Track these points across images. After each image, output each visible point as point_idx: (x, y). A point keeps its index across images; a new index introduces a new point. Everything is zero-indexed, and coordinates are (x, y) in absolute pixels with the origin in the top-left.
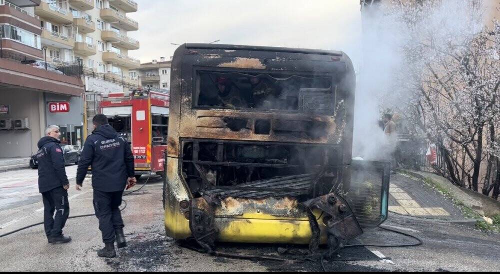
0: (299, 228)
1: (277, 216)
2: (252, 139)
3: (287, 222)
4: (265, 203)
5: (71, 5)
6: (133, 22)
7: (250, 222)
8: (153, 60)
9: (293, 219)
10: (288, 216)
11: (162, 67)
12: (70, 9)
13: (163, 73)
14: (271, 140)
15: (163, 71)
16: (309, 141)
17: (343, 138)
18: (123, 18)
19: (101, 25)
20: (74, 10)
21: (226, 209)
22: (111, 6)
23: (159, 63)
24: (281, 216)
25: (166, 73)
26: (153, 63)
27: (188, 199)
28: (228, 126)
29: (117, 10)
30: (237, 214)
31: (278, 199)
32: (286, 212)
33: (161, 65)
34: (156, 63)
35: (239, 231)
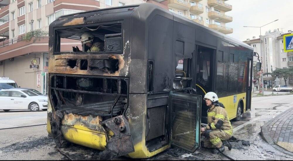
0: (102, 140)
1: (90, 129)
2: (79, 74)
3: (96, 134)
4: (86, 119)
5: (191, 12)
6: (229, 17)
7: (77, 131)
8: (247, 39)
9: (100, 132)
10: (96, 130)
11: (252, 43)
12: (190, 15)
13: (254, 46)
14: (88, 74)
15: (254, 45)
16: (108, 74)
17: (129, 71)
18: (222, 16)
19: (209, 21)
20: (192, 15)
21: (67, 120)
22: (215, 10)
23: (251, 41)
24: (93, 129)
25: (255, 46)
26: (247, 41)
27: (51, 112)
28: (68, 65)
29: (219, 12)
30: (72, 124)
31: (94, 117)
32: (96, 127)
33: (252, 42)
34: (249, 41)
35: (72, 136)
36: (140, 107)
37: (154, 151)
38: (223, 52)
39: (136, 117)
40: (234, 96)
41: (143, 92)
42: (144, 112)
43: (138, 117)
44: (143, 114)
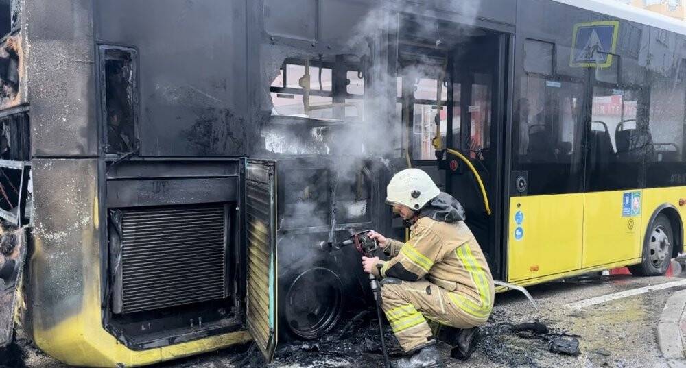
36: (67, 201)
37: (160, 347)
38: (554, 44)
39: (57, 236)
40: (625, 195)
41: (76, 152)
42: (86, 220)
43: (65, 234)
44: (81, 227)
